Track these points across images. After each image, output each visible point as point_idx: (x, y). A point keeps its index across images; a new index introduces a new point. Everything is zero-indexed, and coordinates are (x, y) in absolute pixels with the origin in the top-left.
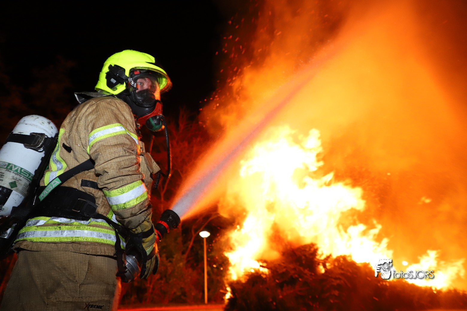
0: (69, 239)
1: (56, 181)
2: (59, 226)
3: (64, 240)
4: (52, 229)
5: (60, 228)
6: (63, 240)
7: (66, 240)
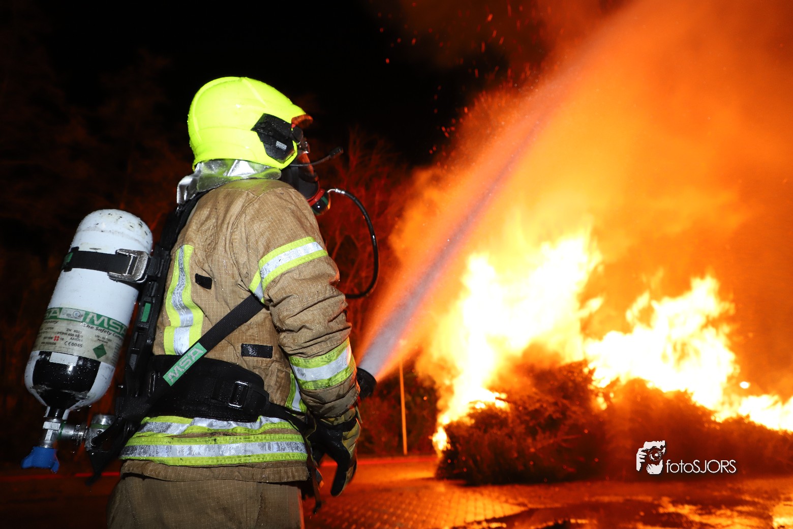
0: (233, 460)
1: (198, 350)
2: (213, 438)
3: (225, 461)
4: (200, 441)
5: (215, 440)
6: (223, 462)
7: (228, 462)
